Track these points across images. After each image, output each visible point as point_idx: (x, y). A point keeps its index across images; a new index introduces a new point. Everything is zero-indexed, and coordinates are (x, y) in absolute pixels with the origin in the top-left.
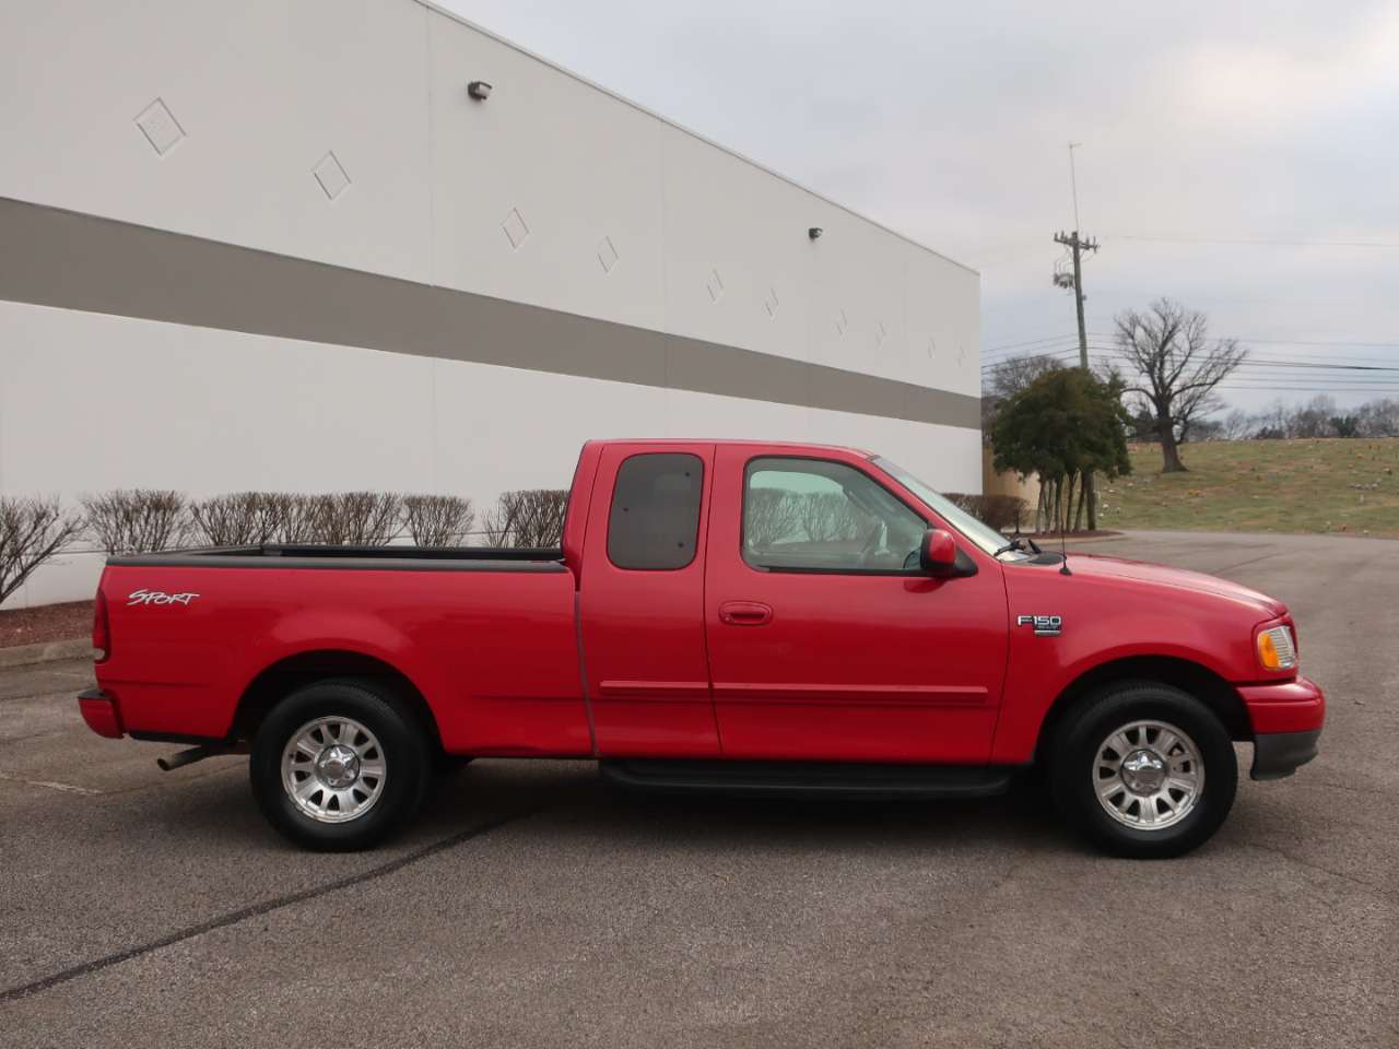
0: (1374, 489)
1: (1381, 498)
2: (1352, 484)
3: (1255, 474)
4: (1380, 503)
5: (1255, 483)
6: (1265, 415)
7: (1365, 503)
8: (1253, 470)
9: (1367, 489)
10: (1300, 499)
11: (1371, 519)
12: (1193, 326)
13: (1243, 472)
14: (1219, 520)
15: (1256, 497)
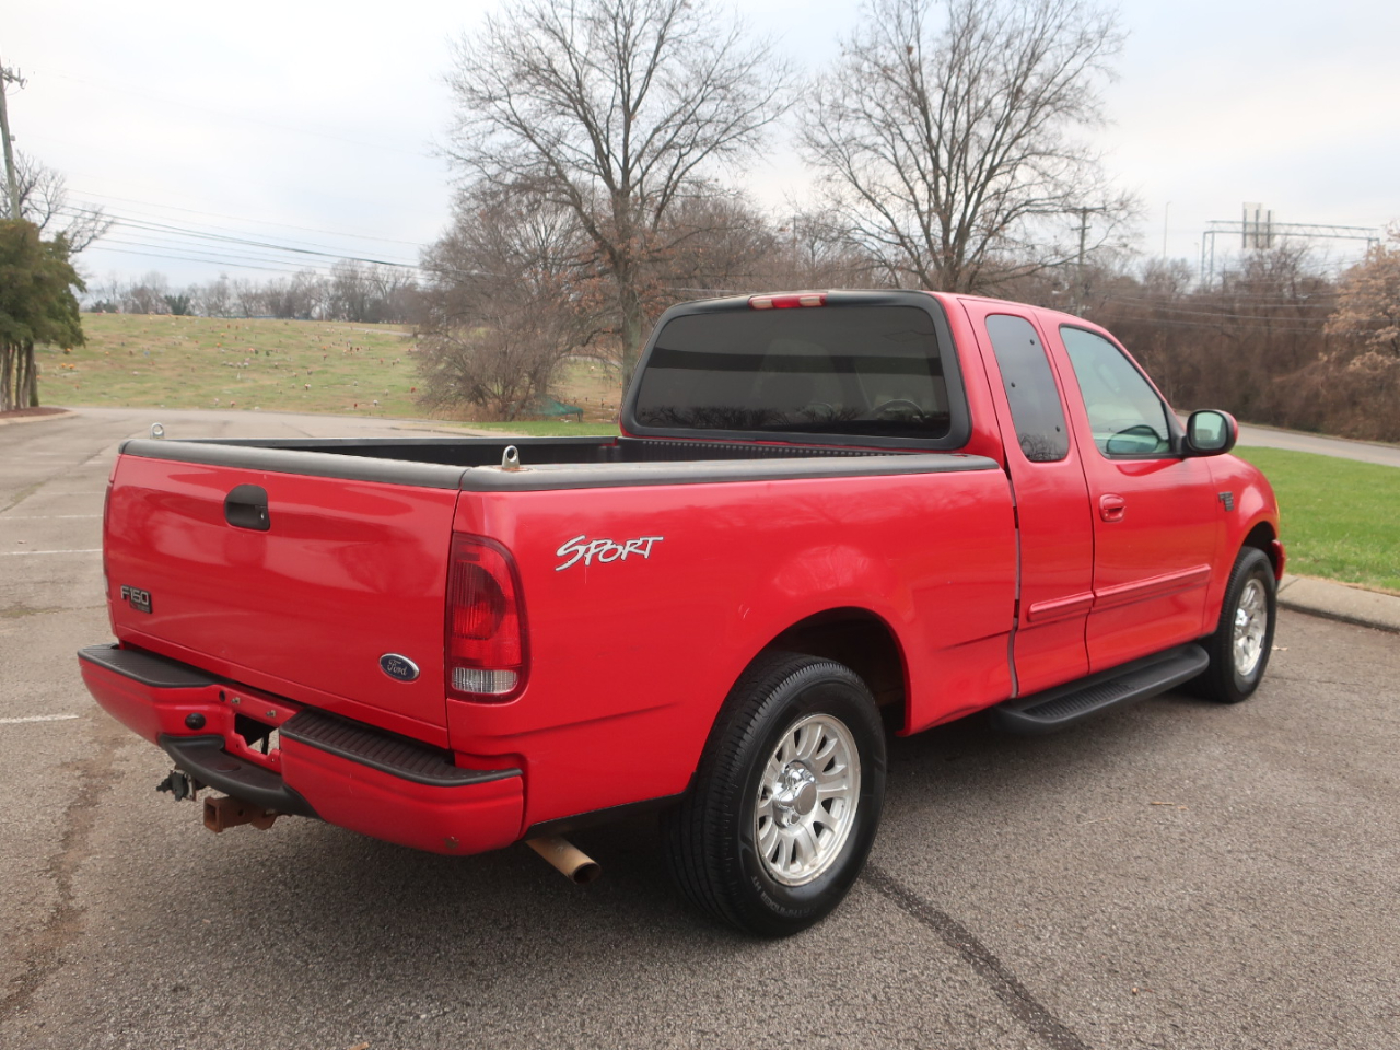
0: (245, 367)
1: (255, 376)
2: (225, 362)
3: (127, 350)
4: (254, 380)
5: (129, 358)
6: (99, 288)
7: (242, 381)
8: (123, 344)
9: (239, 367)
10: (180, 376)
11: (253, 396)
12: (52, 184)
13: (111, 346)
14: (103, 396)
15: (136, 373)
